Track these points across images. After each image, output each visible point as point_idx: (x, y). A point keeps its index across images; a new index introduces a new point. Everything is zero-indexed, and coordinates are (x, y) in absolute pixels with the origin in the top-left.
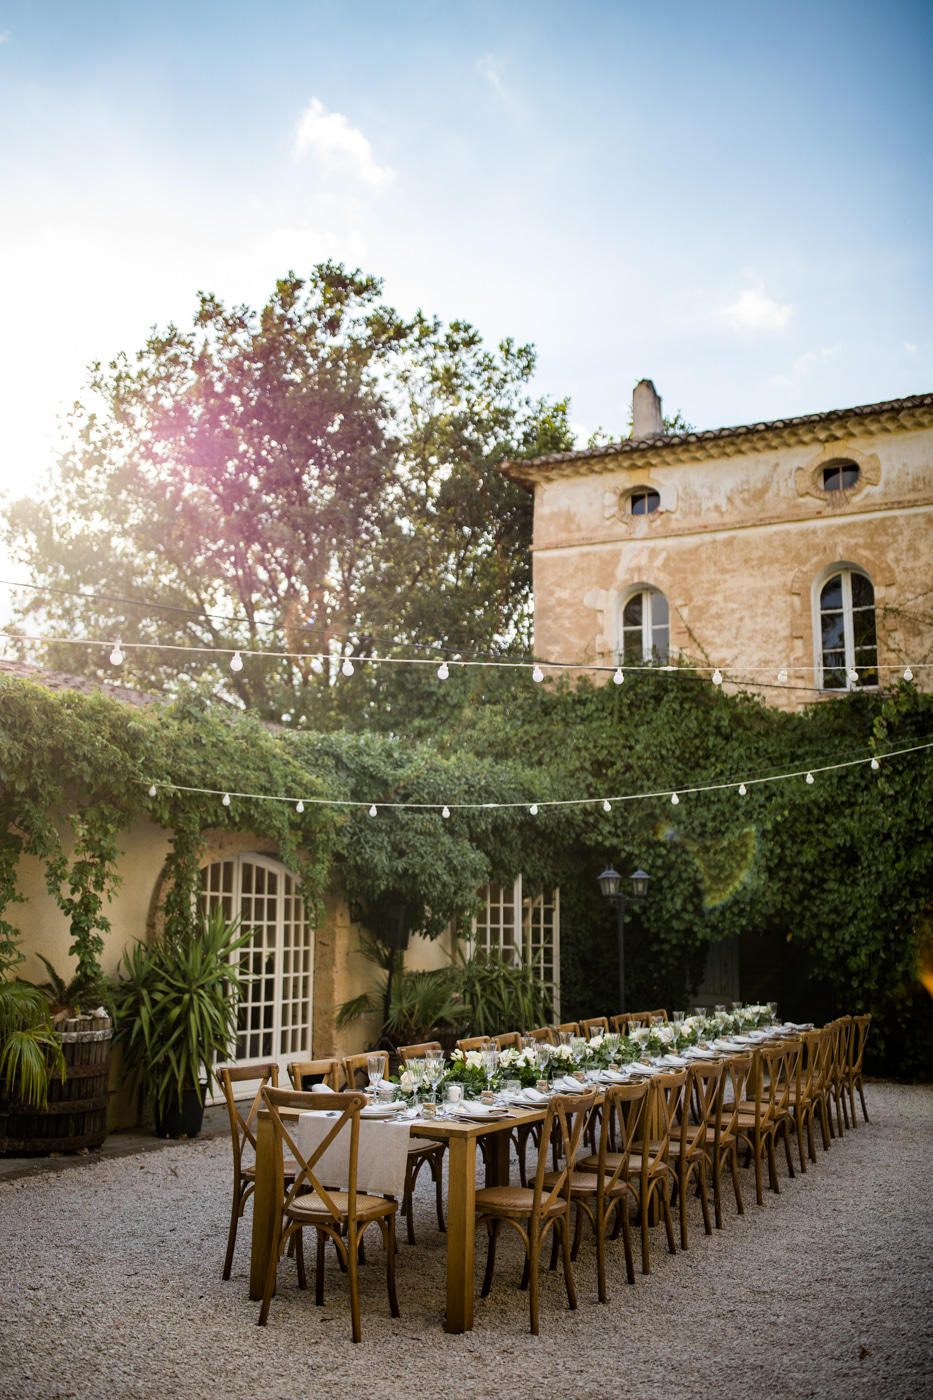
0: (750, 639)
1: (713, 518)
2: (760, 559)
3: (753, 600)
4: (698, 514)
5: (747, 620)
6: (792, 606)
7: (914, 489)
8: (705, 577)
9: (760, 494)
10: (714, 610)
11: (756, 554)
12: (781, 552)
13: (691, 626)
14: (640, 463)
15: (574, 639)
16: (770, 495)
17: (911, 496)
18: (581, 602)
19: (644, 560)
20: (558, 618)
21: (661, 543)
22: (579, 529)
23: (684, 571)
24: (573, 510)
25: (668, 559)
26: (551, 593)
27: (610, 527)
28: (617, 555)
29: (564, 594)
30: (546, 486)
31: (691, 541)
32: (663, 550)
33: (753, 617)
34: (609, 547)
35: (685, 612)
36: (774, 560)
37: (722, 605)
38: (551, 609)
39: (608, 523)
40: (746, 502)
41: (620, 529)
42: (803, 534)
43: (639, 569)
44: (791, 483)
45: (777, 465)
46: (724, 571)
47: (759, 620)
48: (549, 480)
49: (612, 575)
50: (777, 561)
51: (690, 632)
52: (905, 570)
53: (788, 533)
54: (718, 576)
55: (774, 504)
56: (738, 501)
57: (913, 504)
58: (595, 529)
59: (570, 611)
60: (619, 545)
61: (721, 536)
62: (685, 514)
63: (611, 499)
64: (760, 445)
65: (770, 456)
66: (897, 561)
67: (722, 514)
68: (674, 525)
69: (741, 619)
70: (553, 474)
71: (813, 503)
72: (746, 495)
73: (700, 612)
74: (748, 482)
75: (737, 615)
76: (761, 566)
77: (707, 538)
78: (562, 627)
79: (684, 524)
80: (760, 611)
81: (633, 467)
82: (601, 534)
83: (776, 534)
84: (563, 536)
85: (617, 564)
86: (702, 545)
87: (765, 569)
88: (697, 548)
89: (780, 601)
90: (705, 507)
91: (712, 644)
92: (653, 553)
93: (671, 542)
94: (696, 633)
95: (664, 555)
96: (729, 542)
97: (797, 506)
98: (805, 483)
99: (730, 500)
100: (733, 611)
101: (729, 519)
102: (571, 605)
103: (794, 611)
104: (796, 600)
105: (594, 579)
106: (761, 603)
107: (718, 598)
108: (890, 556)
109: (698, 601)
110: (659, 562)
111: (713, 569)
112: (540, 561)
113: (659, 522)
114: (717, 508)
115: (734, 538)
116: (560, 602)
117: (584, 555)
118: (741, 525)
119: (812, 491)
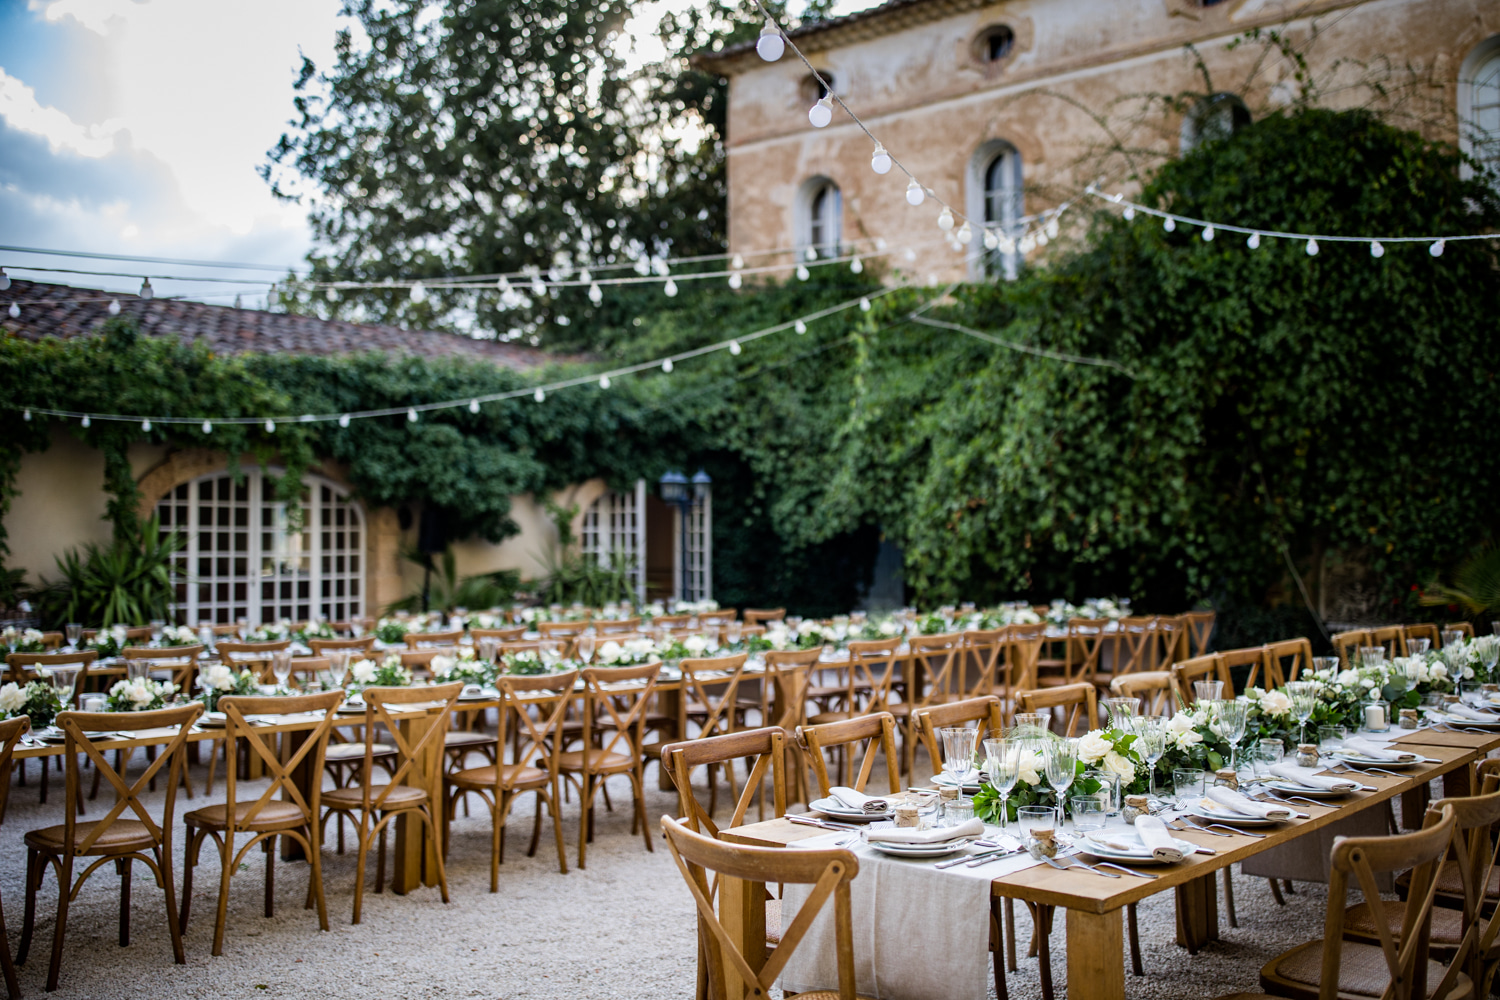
0: (914, 228)
1: (881, 100)
2: (923, 141)
4: (869, 97)
6: (950, 189)
7: (1066, 53)
9: (923, 71)
10: (882, 199)
11: (920, 136)
12: (941, 134)
13: (861, 218)
14: (815, 46)
15: (762, 238)
16: (933, 72)
17: (1061, 61)
18: (769, 198)
19: (820, 151)
20: (748, 217)
22: (766, 121)
23: (855, 160)
24: (762, 102)
25: (843, 148)
26: (743, 193)
27: (791, 117)
28: (797, 147)
29: (755, 192)
30: (738, 79)
31: (862, 127)
32: (840, 138)
34: (790, 139)
35: (856, 204)
36: (935, 142)
37: (889, 194)
38: (744, 208)
39: (790, 112)
40: (912, 80)
42: (962, 111)
43: (815, 161)
44: (952, 54)
45: (939, 37)
47: (922, 208)
48: (741, 72)
49: (794, 166)
50: (939, 142)
51: (860, 224)
52: (1054, 144)
53: (948, 111)
55: (938, 81)
56: (905, 81)
57: (1061, 70)
58: (779, 120)
59: (759, 209)
60: (798, 137)
61: (889, 119)
62: (859, 98)
63: (792, 87)
64: (922, 17)
65: (933, 29)
66: (1047, 134)
67: (890, 95)
68: (848, 111)
70: (741, 65)
71: (971, 76)
72: (912, 73)
73: (869, 203)
74: (914, 57)
76: (924, 149)
77: (876, 122)
78: (752, 225)
79: (856, 109)
81: (810, 52)
82: (785, 126)
83: (938, 113)
84: (753, 130)
85: (798, 157)
87: (928, 152)
89: (941, 186)
90: (875, 88)
91: (880, 235)
92: (830, 142)
93: (846, 130)
94: (866, 226)
95: (840, 144)
96: (896, 126)
97: (957, 81)
98: (964, 55)
99: (898, 79)
100: (899, 200)
101: (898, 99)
102: (760, 203)
103: (951, 193)
104: (954, 185)
105: (779, 173)
108: (1040, 129)
109: (868, 191)
110: (835, 151)
112: (734, 158)
114: (886, 90)
115: (900, 121)
116: (752, 201)
117: (771, 150)
118: (907, 107)
119: (971, 63)
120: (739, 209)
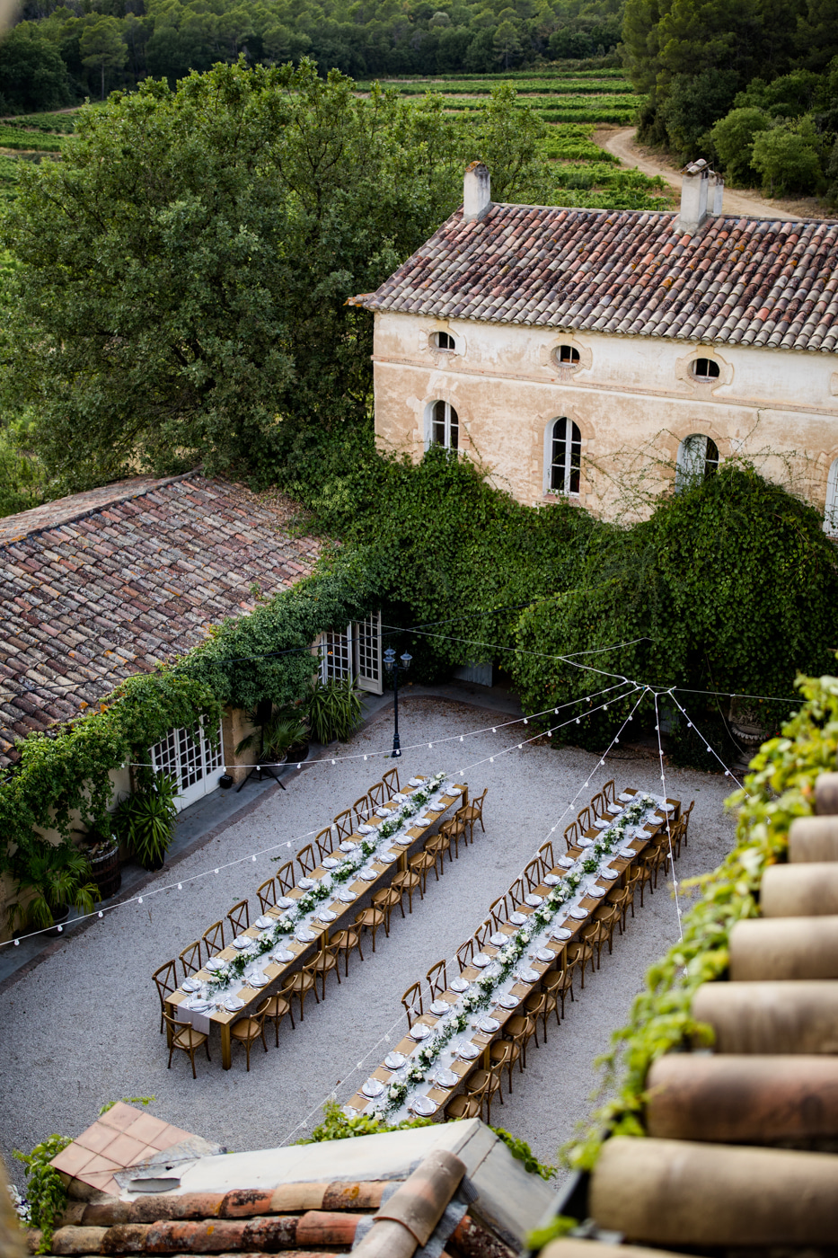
0: (507, 452)
1: (488, 366)
2: (515, 401)
3: (510, 428)
4: (479, 361)
5: (505, 440)
6: (533, 437)
7: (611, 378)
8: (482, 405)
9: (518, 357)
10: (486, 428)
11: (514, 398)
12: (528, 400)
13: (472, 436)
15: (400, 426)
16: (524, 359)
17: (609, 383)
18: (405, 403)
19: (444, 384)
20: (389, 410)
21: (455, 375)
22: (403, 352)
23: (469, 398)
24: (399, 337)
25: (459, 387)
26: (386, 392)
27: (423, 355)
28: (427, 377)
29: (395, 395)
30: (382, 316)
31: (475, 379)
32: (457, 380)
33: (510, 439)
34: (422, 370)
35: (469, 426)
36: (524, 405)
37: (492, 426)
38: (386, 403)
39: (422, 352)
40: (509, 360)
41: (430, 358)
42: (543, 392)
43: (440, 391)
44: (538, 354)
45: (530, 339)
46: (493, 404)
47: (513, 441)
48: (383, 312)
49: (424, 390)
50: (526, 405)
51: (471, 440)
52: (601, 431)
53: (534, 388)
54: (490, 407)
55: (527, 366)
56: (504, 358)
57: (609, 388)
58: (414, 355)
59: (397, 407)
60: (429, 370)
61: (492, 380)
62: (471, 359)
63: (424, 337)
65: (526, 333)
66: (597, 423)
67: (494, 364)
68: (463, 365)
69: (502, 438)
71: (551, 371)
72: (509, 355)
73: (478, 428)
74: (511, 346)
75: (500, 435)
76: (516, 406)
77: (484, 379)
78: (392, 416)
79: (470, 366)
80: (514, 436)
81: (438, 319)
82: (417, 359)
83: (526, 387)
84: (393, 354)
85: (427, 382)
86: (480, 383)
87: (518, 409)
88: (478, 384)
89: (526, 432)
90: (483, 357)
91: (484, 450)
92: (450, 381)
93: (461, 376)
94: (475, 441)
95: (457, 383)
96: (498, 385)
97: (540, 371)
98: (547, 358)
99: (499, 356)
100: (498, 432)
101: (498, 369)
102: (398, 403)
103: (534, 441)
104: (535, 435)
105: (413, 389)
106: (515, 431)
107: (489, 421)
108: (593, 419)
109: (477, 420)
110: (453, 388)
111: (487, 401)
112: (379, 368)
113: (454, 360)
114: (491, 359)
115: (501, 383)
116: (392, 400)
117: (407, 371)
118: (505, 375)
119: (550, 363)
120: (382, 403)
